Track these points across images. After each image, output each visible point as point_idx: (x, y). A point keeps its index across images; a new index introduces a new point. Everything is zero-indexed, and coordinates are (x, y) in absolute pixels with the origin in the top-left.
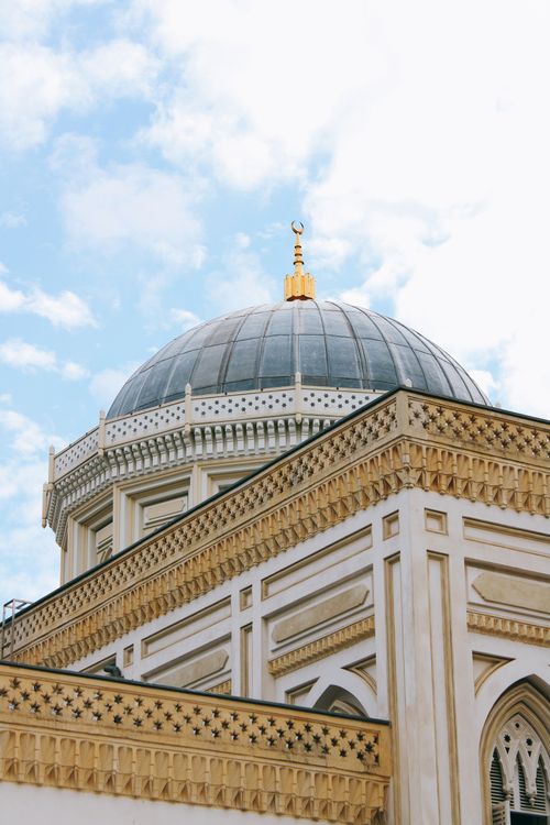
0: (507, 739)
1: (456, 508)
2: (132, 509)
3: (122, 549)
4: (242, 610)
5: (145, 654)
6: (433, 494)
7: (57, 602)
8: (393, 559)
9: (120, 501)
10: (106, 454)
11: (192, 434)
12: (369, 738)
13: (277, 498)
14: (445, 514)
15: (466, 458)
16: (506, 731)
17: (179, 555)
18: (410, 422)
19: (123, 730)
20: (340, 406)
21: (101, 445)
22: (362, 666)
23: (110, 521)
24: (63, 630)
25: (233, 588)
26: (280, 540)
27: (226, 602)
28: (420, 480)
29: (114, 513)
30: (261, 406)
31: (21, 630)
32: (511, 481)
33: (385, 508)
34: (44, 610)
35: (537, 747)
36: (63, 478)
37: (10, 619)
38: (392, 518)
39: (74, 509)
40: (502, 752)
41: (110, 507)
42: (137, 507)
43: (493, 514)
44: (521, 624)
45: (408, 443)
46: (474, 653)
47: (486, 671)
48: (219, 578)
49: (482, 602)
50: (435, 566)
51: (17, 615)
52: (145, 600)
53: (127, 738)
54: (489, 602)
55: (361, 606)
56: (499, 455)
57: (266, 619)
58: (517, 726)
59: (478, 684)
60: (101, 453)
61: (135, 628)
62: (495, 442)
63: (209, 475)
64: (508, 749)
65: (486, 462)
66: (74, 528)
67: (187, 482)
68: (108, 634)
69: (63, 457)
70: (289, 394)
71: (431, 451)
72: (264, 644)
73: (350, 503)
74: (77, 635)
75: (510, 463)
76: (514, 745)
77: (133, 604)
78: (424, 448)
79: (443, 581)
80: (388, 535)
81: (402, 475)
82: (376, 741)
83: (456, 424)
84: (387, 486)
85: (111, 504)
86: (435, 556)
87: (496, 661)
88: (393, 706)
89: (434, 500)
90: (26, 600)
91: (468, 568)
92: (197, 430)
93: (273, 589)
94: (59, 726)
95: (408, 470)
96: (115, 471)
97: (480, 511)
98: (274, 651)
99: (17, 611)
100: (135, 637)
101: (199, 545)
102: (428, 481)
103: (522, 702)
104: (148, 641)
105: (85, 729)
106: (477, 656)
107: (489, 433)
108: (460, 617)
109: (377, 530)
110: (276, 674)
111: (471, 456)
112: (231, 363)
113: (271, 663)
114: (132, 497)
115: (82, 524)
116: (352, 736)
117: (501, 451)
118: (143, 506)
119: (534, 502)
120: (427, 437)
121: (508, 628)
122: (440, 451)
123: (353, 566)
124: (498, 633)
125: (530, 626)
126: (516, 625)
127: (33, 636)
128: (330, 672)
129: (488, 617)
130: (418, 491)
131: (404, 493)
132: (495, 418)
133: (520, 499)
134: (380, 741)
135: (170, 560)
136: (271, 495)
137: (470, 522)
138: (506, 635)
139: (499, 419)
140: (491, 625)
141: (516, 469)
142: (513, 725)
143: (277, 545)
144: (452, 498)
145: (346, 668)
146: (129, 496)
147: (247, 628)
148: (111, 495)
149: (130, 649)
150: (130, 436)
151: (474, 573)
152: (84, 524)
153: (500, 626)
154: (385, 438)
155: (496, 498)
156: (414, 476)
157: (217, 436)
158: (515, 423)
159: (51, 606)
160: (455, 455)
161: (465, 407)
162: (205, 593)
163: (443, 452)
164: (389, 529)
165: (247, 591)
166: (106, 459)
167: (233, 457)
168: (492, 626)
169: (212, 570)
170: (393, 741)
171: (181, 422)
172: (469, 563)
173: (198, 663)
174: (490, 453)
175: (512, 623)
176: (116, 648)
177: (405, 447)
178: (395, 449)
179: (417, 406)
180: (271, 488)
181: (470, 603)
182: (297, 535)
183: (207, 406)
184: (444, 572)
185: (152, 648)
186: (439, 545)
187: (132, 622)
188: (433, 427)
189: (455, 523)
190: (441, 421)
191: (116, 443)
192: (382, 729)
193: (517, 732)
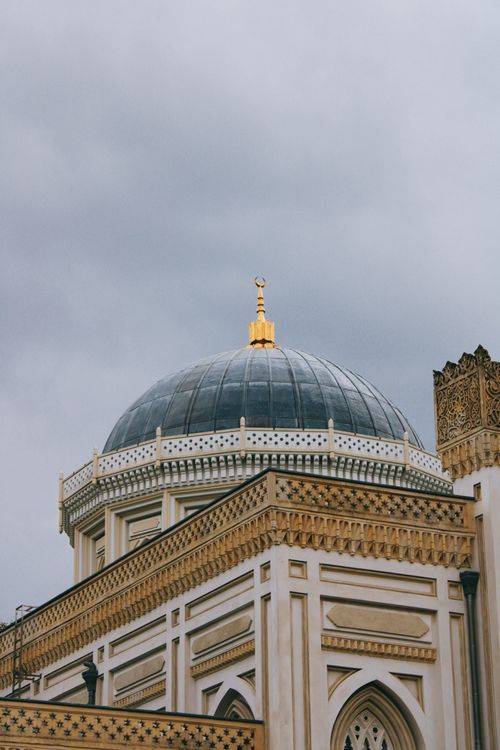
0: (357, 729)
1: (314, 558)
2: (120, 526)
3: (112, 561)
4: (173, 627)
5: (112, 654)
6: (296, 548)
7: (53, 608)
8: (266, 598)
9: (110, 518)
10: (98, 482)
11: (162, 467)
12: (247, 734)
13: (194, 544)
14: (306, 562)
15: (322, 519)
16: (356, 723)
17: (132, 581)
18: (277, 495)
19: (56, 739)
20: (276, 443)
21: (94, 476)
22: (249, 676)
23: (103, 534)
24: (58, 631)
25: (166, 609)
26: (197, 575)
27: (162, 620)
28: (285, 538)
29: (106, 528)
30: (215, 445)
31: (29, 628)
32: (360, 534)
33: (262, 558)
34: (45, 614)
35: (381, 733)
36: (69, 499)
37: (20, 620)
38: (266, 567)
39: (78, 523)
40: (353, 739)
41: (102, 524)
42: (124, 523)
43: (345, 560)
44: (366, 643)
45: (275, 512)
46: (328, 666)
47: (339, 678)
48: (158, 601)
49: (334, 628)
50: (297, 603)
51: (25, 617)
52: (111, 612)
53: (58, 745)
54: (340, 628)
55: (247, 632)
56: (348, 514)
57: (189, 635)
58: (366, 718)
59: (331, 691)
60: (94, 482)
61: (105, 633)
62: (345, 505)
63: (176, 499)
64: (357, 737)
65: (338, 521)
66: (79, 536)
67: (159, 504)
68: (87, 636)
69: (69, 481)
70: (236, 435)
71: (294, 516)
72: (187, 654)
73: (239, 552)
74: (66, 636)
75: (357, 521)
76: (362, 733)
77: (102, 615)
78: (288, 514)
79: (303, 614)
80: (264, 579)
81: (272, 535)
82: (252, 736)
83: (314, 493)
84: (263, 542)
85: (104, 521)
86: (296, 596)
87: (347, 671)
88: (266, 710)
89: (297, 553)
90: (32, 605)
91: (324, 602)
92: (166, 465)
93: (194, 612)
94: (7, 739)
95: (275, 531)
96: (105, 495)
97: (333, 558)
98: (194, 660)
99: (27, 613)
100: (105, 641)
101: (144, 575)
102: (292, 538)
103: (369, 700)
104: (114, 644)
105: (27, 740)
106: (331, 668)
107: (341, 498)
108: (315, 640)
109: (257, 574)
110: (196, 677)
111: (326, 517)
112: (196, 405)
113: (192, 668)
114: (120, 516)
115: (85, 534)
116: (233, 733)
117: (350, 511)
118: (129, 522)
119: (377, 549)
120: (290, 505)
121: (355, 646)
122: (300, 515)
123: (242, 601)
124: (348, 651)
125: (373, 644)
126: (362, 644)
127: (38, 634)
128: (230, 679)
129: (340, 639)
130: (284, 547)
131: (273, 548)
132: (346, 487)
133: (366, 548)
134: (255, 735)
135: (126, 584)
136: (190, 541)
137: (325, 567)
138: (354, 651)
139: (348, 487)
140: (342, 644)
141: (362, 524)
142: (362, 718)
143: (194, 579)
144: (312, 550)
145: (240, 676)
146: (117, 514)
147: (176, 641)
148: (104, 514)
149: (102, 650)
150: (116, 468)
151: (329, 606)
152: (87, 534)
153: (349, 645)
154: (261, 506)
155: (347, 547)
156: (280, 535)
157: (181, 469)
158: (362, 489)
159: (49, 612)
160: (313, 517)
161: (321, 480)
162: (150, 611)
163: (303, 516)
164: (265, 574)
165: (176, 612)
166: (98, 487)
167: (193, 485)
168: (343, 646)
169: (153, 594)
170: (266, 736)
171: (154, 458)
172: (324, 598)
173: (145, 664)
174: (341, 513)
175: (359, 642)
176: (92, 648)
177: (273, 515)
178: (267, 516)
179: (283, 482)
180: (190, 535)
181: (325, 630)
182: (207, 572)
183: (173, 445)
184: (304, 607)
185: (117, 649)
186: (300, 586)
187: (103, 628)
188: (296, 498)
189: (313, 569)
190: (302, 492)
191: (106, 473)
192: (257, 727)
193: (365, 723)
